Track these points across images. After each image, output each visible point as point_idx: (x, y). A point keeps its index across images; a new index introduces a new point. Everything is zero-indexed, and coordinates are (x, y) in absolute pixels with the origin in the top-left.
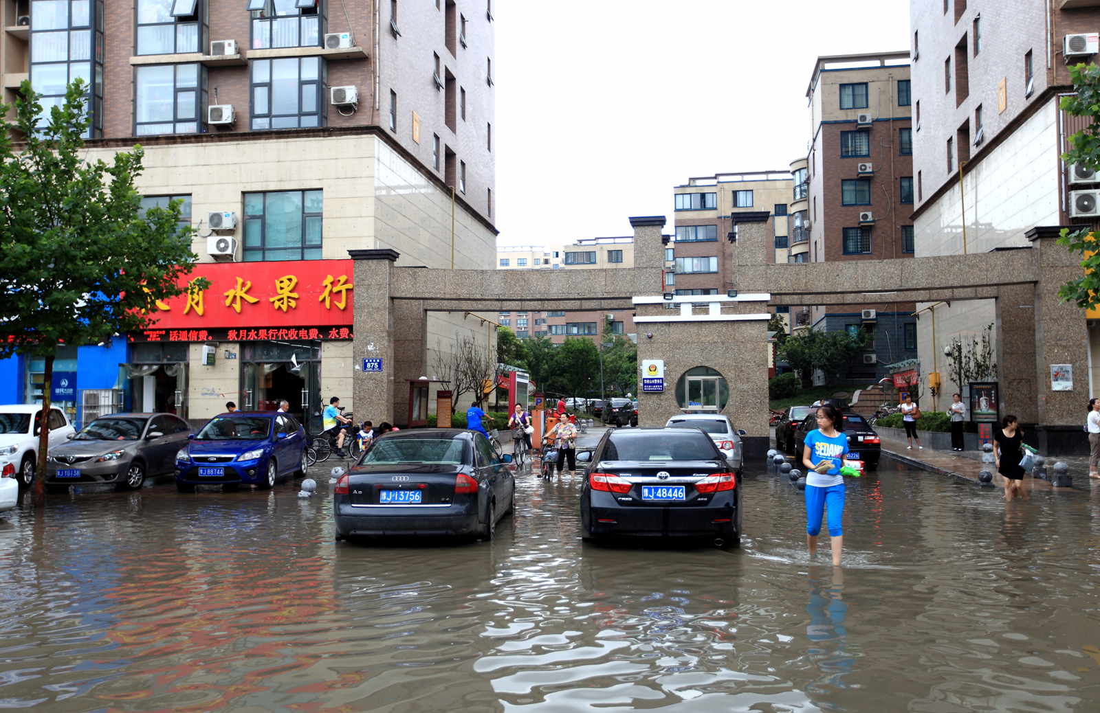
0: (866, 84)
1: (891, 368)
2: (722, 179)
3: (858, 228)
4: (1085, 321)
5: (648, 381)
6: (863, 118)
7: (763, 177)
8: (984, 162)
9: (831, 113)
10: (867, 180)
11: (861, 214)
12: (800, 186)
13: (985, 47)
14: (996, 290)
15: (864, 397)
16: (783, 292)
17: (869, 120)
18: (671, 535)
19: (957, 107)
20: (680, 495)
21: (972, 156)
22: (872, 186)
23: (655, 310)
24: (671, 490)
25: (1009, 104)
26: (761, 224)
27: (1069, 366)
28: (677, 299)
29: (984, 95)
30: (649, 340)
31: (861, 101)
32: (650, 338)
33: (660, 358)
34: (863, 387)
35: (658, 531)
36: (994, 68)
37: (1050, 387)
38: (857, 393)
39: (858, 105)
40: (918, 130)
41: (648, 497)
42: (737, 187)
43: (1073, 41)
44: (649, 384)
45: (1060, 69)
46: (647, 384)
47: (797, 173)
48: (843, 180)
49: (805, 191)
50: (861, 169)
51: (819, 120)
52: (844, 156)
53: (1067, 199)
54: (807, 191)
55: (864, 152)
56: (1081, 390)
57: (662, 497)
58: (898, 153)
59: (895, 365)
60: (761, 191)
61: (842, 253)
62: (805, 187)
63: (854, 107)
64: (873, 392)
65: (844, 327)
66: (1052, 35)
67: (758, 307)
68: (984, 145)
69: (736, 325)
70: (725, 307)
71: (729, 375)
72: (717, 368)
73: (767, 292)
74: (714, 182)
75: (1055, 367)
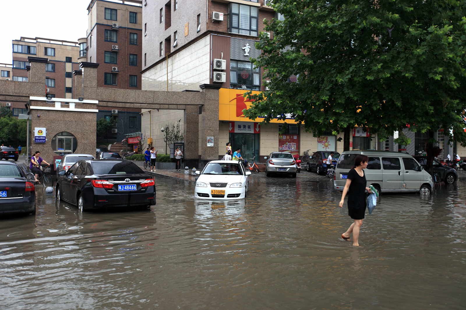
0: (116, 10)
1: (127, 135)
2: (39, 40)
3: (111, 73)
4: (218, 121)
5: (38, 138)
6: (115, 25)
7: (61, 43)
8: (177, 55)
9: (101, 20)
10: (115, 53)
11: (113, 67)
12: (83, 50)
13: (179, 8)
14: (185, 107)
15: (112, 147)
16: (104, 100)
17: (117, 26)
18: (131, 205)
19: (165, 30)
20: (134, 188)
21: (172, 51)
22: (118, 55)
23: (42, 104)
24: (130, 187)
25: (189, 33)
26: (95, 69)
27: (213, 138)
28: (53, 99)
29: (178, 27)
30: (38, 118)
31: (114, 17)
32: (39, 117)
33: (44, 127)
34: (112, 143)
35: (125, 204)
36: (183, 17)
37: (206, 145)
38: (110, 145)
39: (113, 19)
40: (145, 36)
41: (121, 190)
42: (47, 46)
43: (215, 14)
44: (38, 139)
45: (211, 24)
46: (37, 139)
47: (82, 45)
48: (105, 51)
49: (85, 53)
50: (113, 48)
51: (95, 22)
52: (106, 40)
53: (213, 74)
54: (86, 53)
55: (115, 40)
56: (216, 146)
57: (127, 189)
58: (129, 43)
59: (129, 134)
60: (59, 49)
61: (104, 83)
62: (85, 51)
63: (111, 20)
64: (116, 145)
65: (104, 117)
66: (208, 10)
67: (92, 106)
68: (177, 48)
69: (82, 114)
70: (77, 105)
71: (78, 136)
72: (72, 133)
73: (97, 100)
74: (35, 41)
75: (208, 138)
